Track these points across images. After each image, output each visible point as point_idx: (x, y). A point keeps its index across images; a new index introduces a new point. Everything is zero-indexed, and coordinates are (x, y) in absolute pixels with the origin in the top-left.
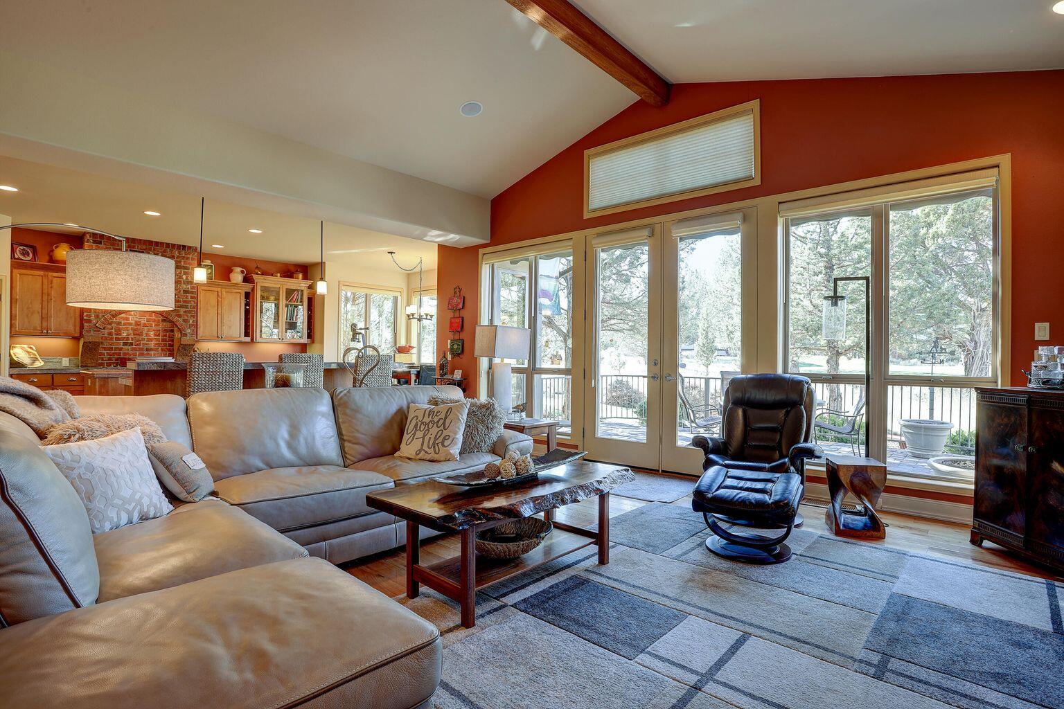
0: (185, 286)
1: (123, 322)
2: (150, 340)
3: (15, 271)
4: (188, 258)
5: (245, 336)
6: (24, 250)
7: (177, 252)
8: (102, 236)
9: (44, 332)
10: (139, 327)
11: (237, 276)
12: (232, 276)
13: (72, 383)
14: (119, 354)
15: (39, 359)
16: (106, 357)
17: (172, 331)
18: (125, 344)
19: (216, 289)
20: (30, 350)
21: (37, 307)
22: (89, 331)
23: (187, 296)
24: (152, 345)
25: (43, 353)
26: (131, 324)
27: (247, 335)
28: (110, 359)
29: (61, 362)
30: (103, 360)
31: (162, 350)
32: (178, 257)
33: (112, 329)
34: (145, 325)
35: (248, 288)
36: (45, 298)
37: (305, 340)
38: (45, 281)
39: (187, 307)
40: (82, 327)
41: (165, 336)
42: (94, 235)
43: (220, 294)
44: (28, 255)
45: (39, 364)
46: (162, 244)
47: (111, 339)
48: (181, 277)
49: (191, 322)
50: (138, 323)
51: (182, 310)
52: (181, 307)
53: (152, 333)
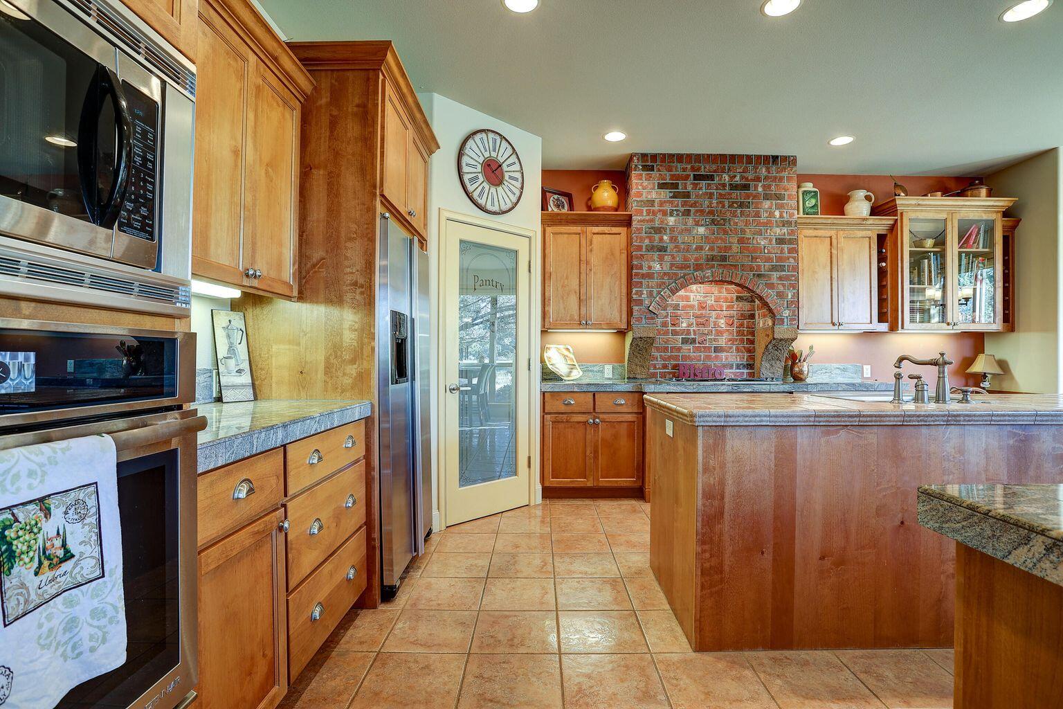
0: (778, 230)
1: (681, 304)
2: (720, 333)
3: (549, 230)
4: (781, 179)
5: (880, 321)
6: (558, 200)
7: (764, 170)
8: (654, 157)
9: (583, 323)
10: (704, 312)
11: (859, 206)
12: (848, 208)
13: (619, 409)
14: (677, 358)
15: (577, 366)
16: (660, 363)
17: (752, 316)
18: (685, 341)
19: (828, 233)
20: (566, 353)
21: (574, 283)
22: (639, 319)
23: (782, 250)
24: (722, 341)
25: (582, 359)
26: (692, 307)
27: (882, 318)
28: (665, 367)
29: (602, 372)
30: (655, 368)
31: (738, 350)
32: (766, 178)
33: (666, 317)
34: (712, 309)
35: (883, 223)
36: (583, 267)
37: (995, 327)
38: (583, 242)
39: (782, 268)
40: (630, 312)
41: (742, 325)
42: (644, 156)
43: (834, 241)
44: (563, 207)
45: (577, 374)
46: (741, 157)
47: (666, 333)
48: (771, 215)
49: (790, 296)
50: (702, 306)
51: (775, 275)
52: (774, 269)
53: (722, 321)
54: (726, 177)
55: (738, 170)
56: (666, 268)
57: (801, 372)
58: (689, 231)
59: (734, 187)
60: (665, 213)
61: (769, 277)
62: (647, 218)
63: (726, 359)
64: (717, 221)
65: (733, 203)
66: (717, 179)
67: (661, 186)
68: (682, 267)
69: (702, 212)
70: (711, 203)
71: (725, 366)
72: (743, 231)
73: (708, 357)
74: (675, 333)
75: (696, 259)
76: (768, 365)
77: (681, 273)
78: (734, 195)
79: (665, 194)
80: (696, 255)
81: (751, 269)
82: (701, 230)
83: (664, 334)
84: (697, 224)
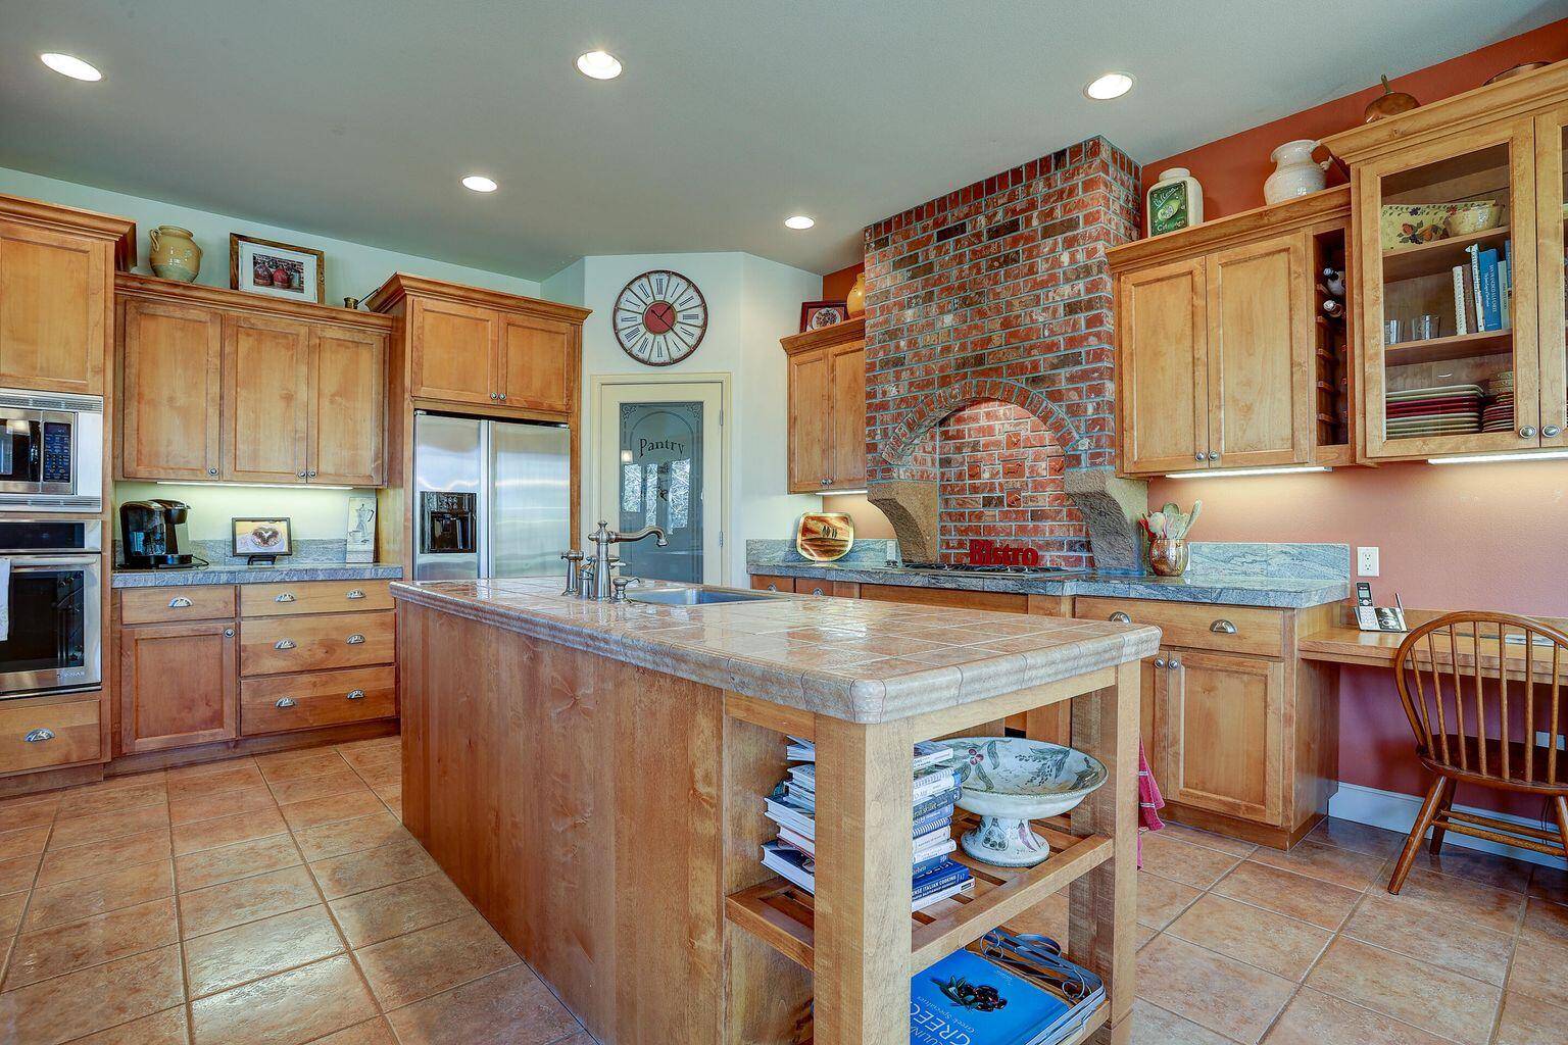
0: (1067, 289)
1: (983, 440)
2: (1039, 486)
3: (793, 361)
4: (1072, 191)
6: (827, 314)
7: (1041, 184)
8: (888, 224)
9: (823, 483)
12: (1272, 184)
14: (977, 530)
18: (987, 502)
19: (1184, 267)
21: (817, 427)
22: (873, 473)
23: (1075, 324)
26: (997, 444)
31: (1070, 515)
32: (1047, 199)
33: (962, 464)
34: (1028, 444)
38: (825, 369)
39: (1075, 359)
42: (877, 227)
47: (962, 490)
48: (1056, 263)
50: (1013, 443)
51: (1064, 372)
52: (1064, 362)
53: (1044, 465)
54: (982, 220)
55: (1000, 202)
56: (904, 392)
58: (931, 325)
59: (995, 233)
60: (902, 306)
62: (881, 319)
63: (1052, 532)
64: (969, 299)
65: (993, 260)
66: (969, 228)
67: (897, 265)
69: (949, 289)
70: (961, 271)
71: (1048, 546)
72: (1009, 305)
73: (1022, 529)
74: (975, 489)
75: (942, 369)
78: (994, 248)
79: (902, 275)
80: (941, 362)
81: (1022, 369)
82: (948, 319)
83: (958, 492)
84: (942, 311)
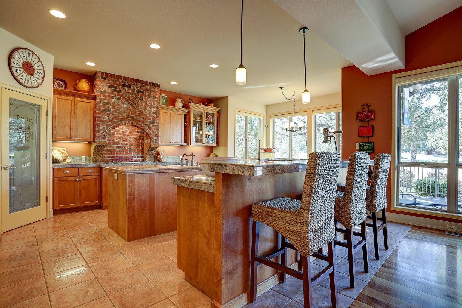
0: (153, 109)
1: (116, 132)
2: (131, 144)
3: (56, 96)
4: (154, 91)
5: (185, 142)
6: (59, 83)
7: (149, 87)
8: (107, 74)
9: (72, 138)
10: (125, 136)
11: (179, 104)
12: (176, 104)
13: (90, 174)
14: (114, 153)
15: (68, 157)
16: (107, 155)
17: (143, 139)
18: (117, 147)
19: (169, 112)
20: (63, 151)
21: (68, 121)
22: (99, 138)
23: (154, 116)
24: (132, 147)
25: (71, 154)
26: (121, 134)
27: (185, 141)
28: (109, 157)
29: (81, 159)
30: (105, 157)
31: (138, 151)
32: (149, 90)
33: (110, 137)
34: (128, 135)
35: (185, 111)
36: (73, 115)
37: (215, 145)
38: (73, 104)
39: (154, 123)
40: (94, 135)
41: (139, 141)
42: (102, 73)
43: (171, 115)
44: (62, 86)
45: (69, 160)
46: (141, 81)
47: (110, 144)
48: (151, 103)
49: (156, 132)
50: (124, 134)
51: (152, 124)
52: (151, 122)
53: (132, 140)
54: (135, 87)
55: (139, 86)
56: (111, 119)
57: (160, 159)
58: (120, 105)
59: (138, 91)
60: (110, 97)
61: (149, 125)
62: (103, 98)
63: (134, 154)
64: (131, 103)
65: (137, 97)
66: (131, 87)
67: (109, 86)
68: (116, 119)
69: (125, 99)
70: (129, 96)
71: (133, 157)
72: (141, 108)
73: (127, 153)
74: (113, 144)
75: (123, 116)
76: (149, 156)
77: (116, 121)
78: (138, 94)
79: (111, 90)
80: (123, 115)
81: (143, 122)
82: (125, 106)
83: (108, 144)
84: (123, 103)
